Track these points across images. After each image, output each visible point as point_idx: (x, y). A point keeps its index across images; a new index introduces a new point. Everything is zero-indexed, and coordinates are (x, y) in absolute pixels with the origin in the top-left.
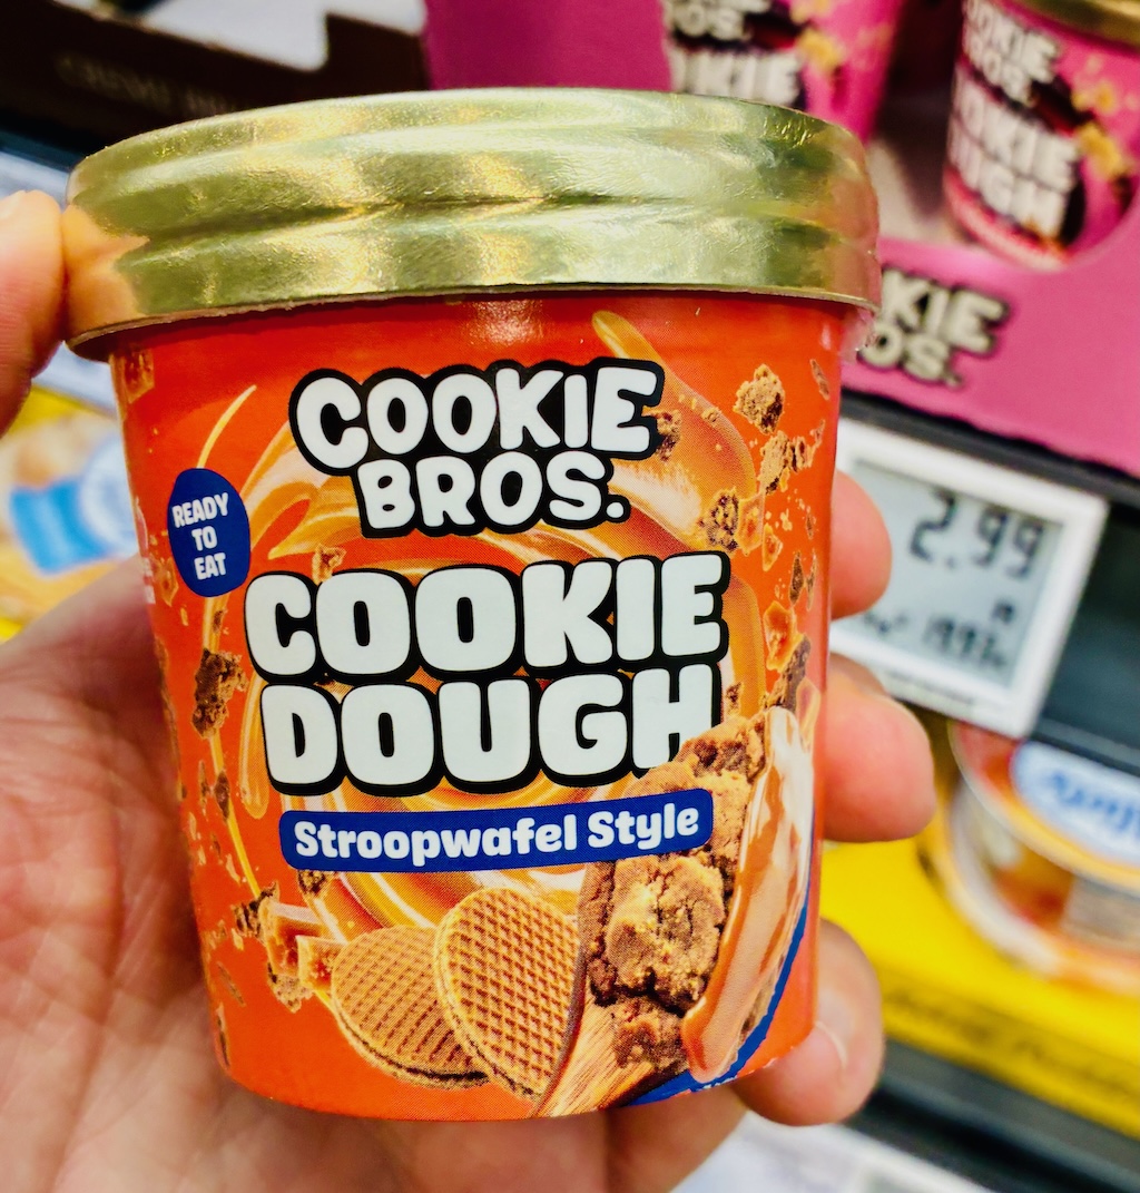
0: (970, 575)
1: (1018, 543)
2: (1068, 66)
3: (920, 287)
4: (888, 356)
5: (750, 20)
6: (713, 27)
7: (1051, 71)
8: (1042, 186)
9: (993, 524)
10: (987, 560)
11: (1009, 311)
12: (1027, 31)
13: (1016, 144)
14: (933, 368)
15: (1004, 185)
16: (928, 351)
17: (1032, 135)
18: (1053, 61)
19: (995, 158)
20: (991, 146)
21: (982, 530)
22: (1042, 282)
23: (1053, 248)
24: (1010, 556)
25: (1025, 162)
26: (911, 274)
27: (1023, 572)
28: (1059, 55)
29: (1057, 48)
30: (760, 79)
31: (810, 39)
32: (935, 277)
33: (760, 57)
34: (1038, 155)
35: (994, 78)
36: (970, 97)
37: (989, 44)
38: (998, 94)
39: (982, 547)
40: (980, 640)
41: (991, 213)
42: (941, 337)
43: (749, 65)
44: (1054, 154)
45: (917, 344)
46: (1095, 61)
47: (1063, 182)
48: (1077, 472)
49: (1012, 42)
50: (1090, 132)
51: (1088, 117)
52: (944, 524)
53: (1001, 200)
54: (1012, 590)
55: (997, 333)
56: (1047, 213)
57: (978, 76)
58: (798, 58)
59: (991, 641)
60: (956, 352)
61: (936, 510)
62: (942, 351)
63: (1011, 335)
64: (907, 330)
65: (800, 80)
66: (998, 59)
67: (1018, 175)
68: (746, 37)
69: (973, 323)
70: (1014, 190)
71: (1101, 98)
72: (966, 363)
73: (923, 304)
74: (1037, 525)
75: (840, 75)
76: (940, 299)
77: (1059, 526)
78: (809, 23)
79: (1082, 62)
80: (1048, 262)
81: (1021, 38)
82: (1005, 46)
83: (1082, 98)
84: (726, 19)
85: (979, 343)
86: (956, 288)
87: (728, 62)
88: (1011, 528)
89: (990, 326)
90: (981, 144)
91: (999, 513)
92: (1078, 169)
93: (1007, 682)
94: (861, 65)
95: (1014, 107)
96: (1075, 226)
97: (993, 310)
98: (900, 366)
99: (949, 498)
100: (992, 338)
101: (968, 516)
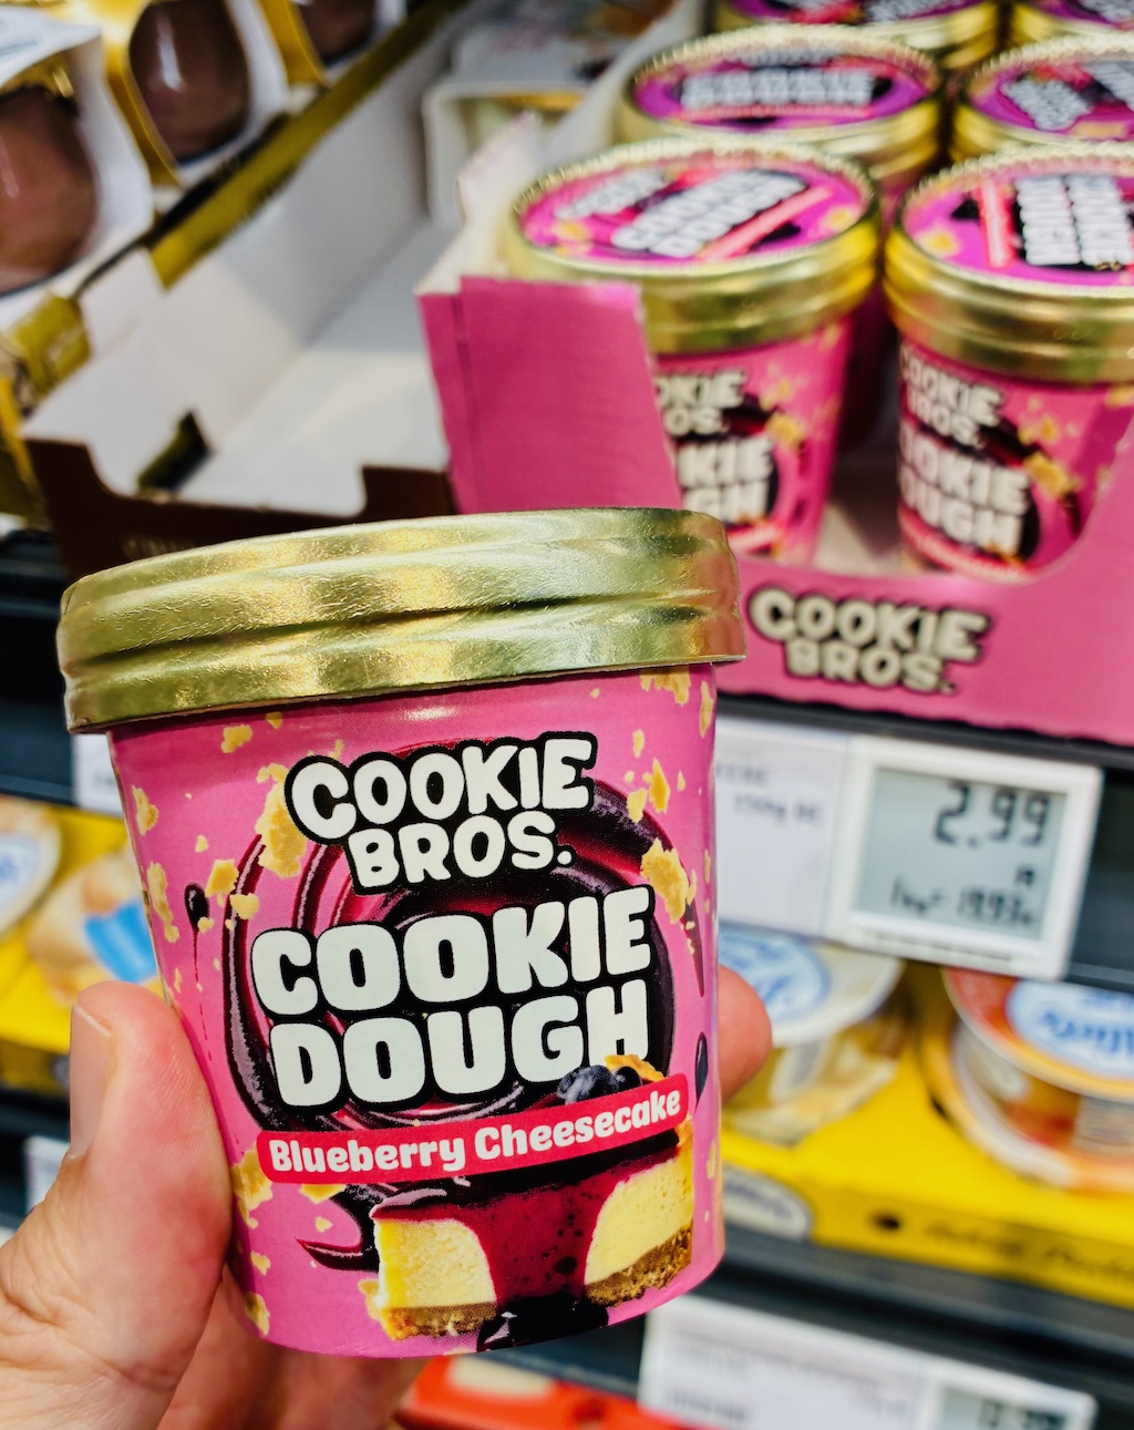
0: (992, 849)
1: (1028, 815)
2: (1009, 411)
3: (910, 614)
4: (890, 674)
5: (728, 414)
6: (696, 425)
7: (998, 416)
8: (998, 512)
9: (1004, 803)
10: (1004, 834)
11: (991, 621)
12: (971, 386)
13: (971, 482)
14: (929, 680)
15: (963, 517)
16: (923, 666)
17: (984, 471)
18: (997, 407)
19: (952, 495)
20: (948, 486)
21: (995, 810)
22: (1013, 592)
23: (1015, 564)
24: (1024, 828)
25: (981, 494)
26: (901, 605)
27: (1037, 839)
28: (1002, 402)
29: (1001, 395)
30: (739, 462)
31: (778, 422)
32: (924, 604)
33: (738, 444)
34: (992, 486)
35: (944, 429)
36: (919, 449)
37: (936, 402)
38: (948, 442)
39: (998, 824)
40: (1009, 903)
41: (953, 543)
42: (934, 653)
43: (729, 451)
44: (1006, 485)
45: (911, 662)
46: (1035, 401)
47: (1018, 506)
48: (1070, 748)
49: (959, 395)
50: (1038, 461)
51: (1035, 448)
52: (962, 810)
53: (961, 531)
54: (1032, 857)
55: (984, 643)
56: (1005, 535)
57: (926, 429)
58: (770, 440)
59: (1017, 903)
60: (948, 663)
61: (954, 799)
62: (935, 664)
63: (995, 641)
64: (902, 652)
65: (773, 459)
66: (945, 412)
67: (976, 507)
68: (725, 430)
69: (961, 636)
70: (974, 521)
71: (1046, 431)
72: (957, 671)
73: (915, 627)
74: (1043, 798)
75: (804, 448)
76: (929, 621)
77: (1063, 795)
78: (776, 409)
79: (1024, 406)
80: (1012, 576)
81: (966, 392)
82: (952, 401)
83: (1027, 434)
84: (707, 417)
85: (968, 652)
86: (942, 610)
87: (711, 452)
88: (1021, 804)
89: (975, 637)
90: (938, 486)
91: (1008, 793)
92: (1029, 494)
93: (1037, 936)
94: (820, 437)
95: (966, 450)
96: (1031, 541)
97: (977, 623)
98: (900, 682)
99: (963, 787)
100: (979, 647)
101: (982, 801)
